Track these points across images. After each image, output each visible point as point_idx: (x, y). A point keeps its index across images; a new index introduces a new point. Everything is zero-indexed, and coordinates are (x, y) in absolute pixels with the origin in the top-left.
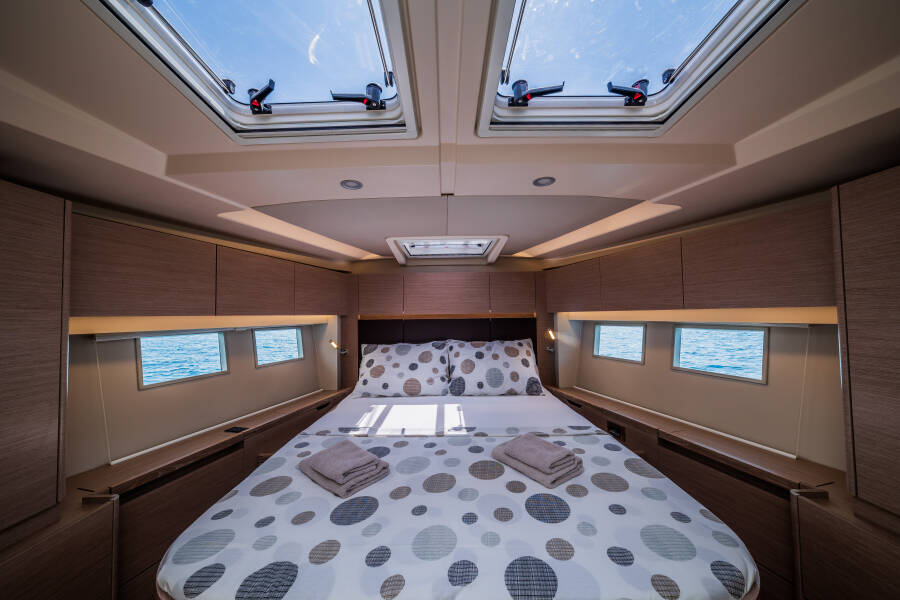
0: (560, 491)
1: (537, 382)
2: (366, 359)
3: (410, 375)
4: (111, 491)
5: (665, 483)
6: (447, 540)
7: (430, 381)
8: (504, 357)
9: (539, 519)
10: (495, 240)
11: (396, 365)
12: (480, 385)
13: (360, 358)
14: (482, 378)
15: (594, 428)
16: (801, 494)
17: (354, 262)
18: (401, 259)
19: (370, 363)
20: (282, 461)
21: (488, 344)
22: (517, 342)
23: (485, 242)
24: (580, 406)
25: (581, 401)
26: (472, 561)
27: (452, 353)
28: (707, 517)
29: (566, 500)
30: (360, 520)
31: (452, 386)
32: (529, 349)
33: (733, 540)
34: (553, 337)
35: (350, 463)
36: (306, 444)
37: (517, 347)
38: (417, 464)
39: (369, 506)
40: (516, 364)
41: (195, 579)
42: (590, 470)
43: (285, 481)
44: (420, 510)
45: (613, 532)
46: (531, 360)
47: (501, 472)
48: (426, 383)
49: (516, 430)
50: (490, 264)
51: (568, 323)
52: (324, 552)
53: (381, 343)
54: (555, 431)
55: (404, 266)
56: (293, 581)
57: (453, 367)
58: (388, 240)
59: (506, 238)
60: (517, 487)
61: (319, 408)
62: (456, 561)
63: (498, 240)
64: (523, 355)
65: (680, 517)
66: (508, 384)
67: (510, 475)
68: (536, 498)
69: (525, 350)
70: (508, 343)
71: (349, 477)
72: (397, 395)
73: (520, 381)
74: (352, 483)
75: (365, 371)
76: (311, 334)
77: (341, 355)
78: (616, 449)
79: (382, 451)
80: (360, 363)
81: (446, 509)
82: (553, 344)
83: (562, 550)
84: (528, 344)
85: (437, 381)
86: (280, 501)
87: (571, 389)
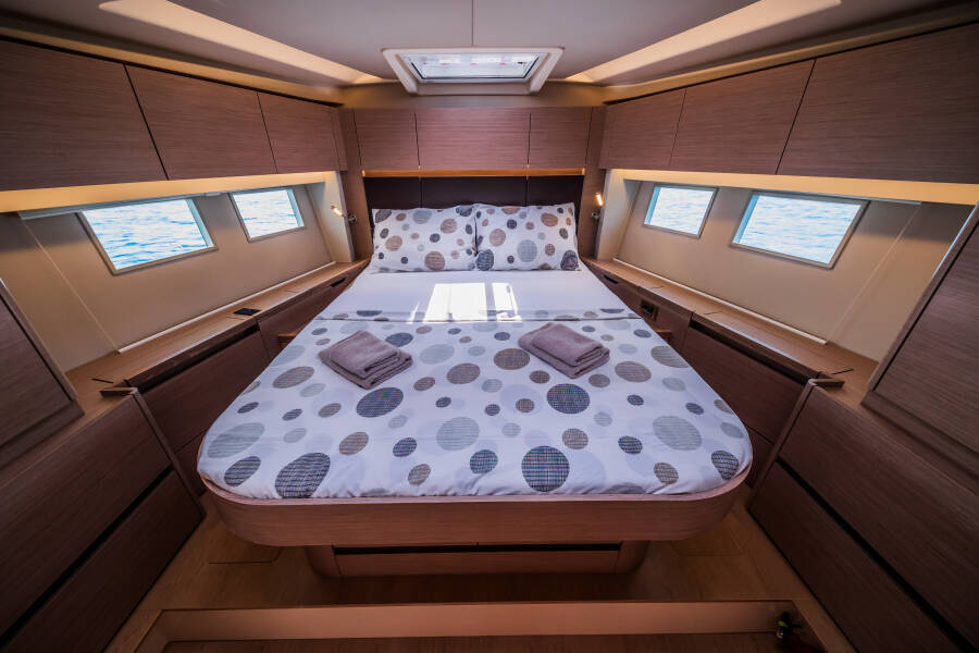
0: (582, 382)
1: (574, 256)
2: (379, 227)
3: (432, 247)
4: (128, 383)
5: (688, 373)
6: (470, 430)
7: (455, 254)
8: (540, 226)
9: (558, 409)
10: (544, 55)
11: (415, 236)
12: (511, 260)
13: (373, 226)
14: (513, 252)
15: (628, 311)
16: (818, 384)
17: (345, 87)
18: (410, 86)
19: (385, 233)
20: (300, 350)
21: (522, 209)
22: (556, 207)
23: (529, 59)
24: (615, 282)
25: (618, 277)
26: (492, 450)
27: (480, 221)
28: (721, 408)
29: (587, 391)
30: (386, 412)
31: (479, 260)
32: (569, 216)
33: (739, 431)
34: (600, 203)
35: (370, 356)
36: (323, 331)
37: (557, 214)
38: (442, 352)
39: (394, 397)
40: (553, 235)
41: (234, 471)
42: (616, 358)
43: (307, 373)
44: (444, 402)
45: (628, 421)
46: (571, 230)
47: (526, 362)
48: (450, 257)
49: (546, 313)
50: (533, 95)
51: (622, 182)
52: (354, 444)
53: (395, 208)
54: (586, 314)
55: (414, 95)
56: (326, 471)
57: (481, 238)
58: (386, 53)
59: (561, 51)
60: (539, 378)
61: (334, 285)
62: (478, 450)
63: (549, 55)
64: (562, 224)
65: (694, 408)
66: (542, 258)
67: (535, 364)
68: (558, 388)
69: (565, 217)
70: (547, 209)
71: (370, 372)
72: (418, 270)
73: (555, 256)
74: (374, 376)
75: (380, 243)
76: (307, 196)
77: (350, 222)
78: (645, 335)
79: (404, 338)
80: (373, 231)
81: (470, 399)
82: (598, 210)
83: (576, 439)
84: (570, 210)
85: (463, 254)
86: (304, 393)
87: (610, 261)
